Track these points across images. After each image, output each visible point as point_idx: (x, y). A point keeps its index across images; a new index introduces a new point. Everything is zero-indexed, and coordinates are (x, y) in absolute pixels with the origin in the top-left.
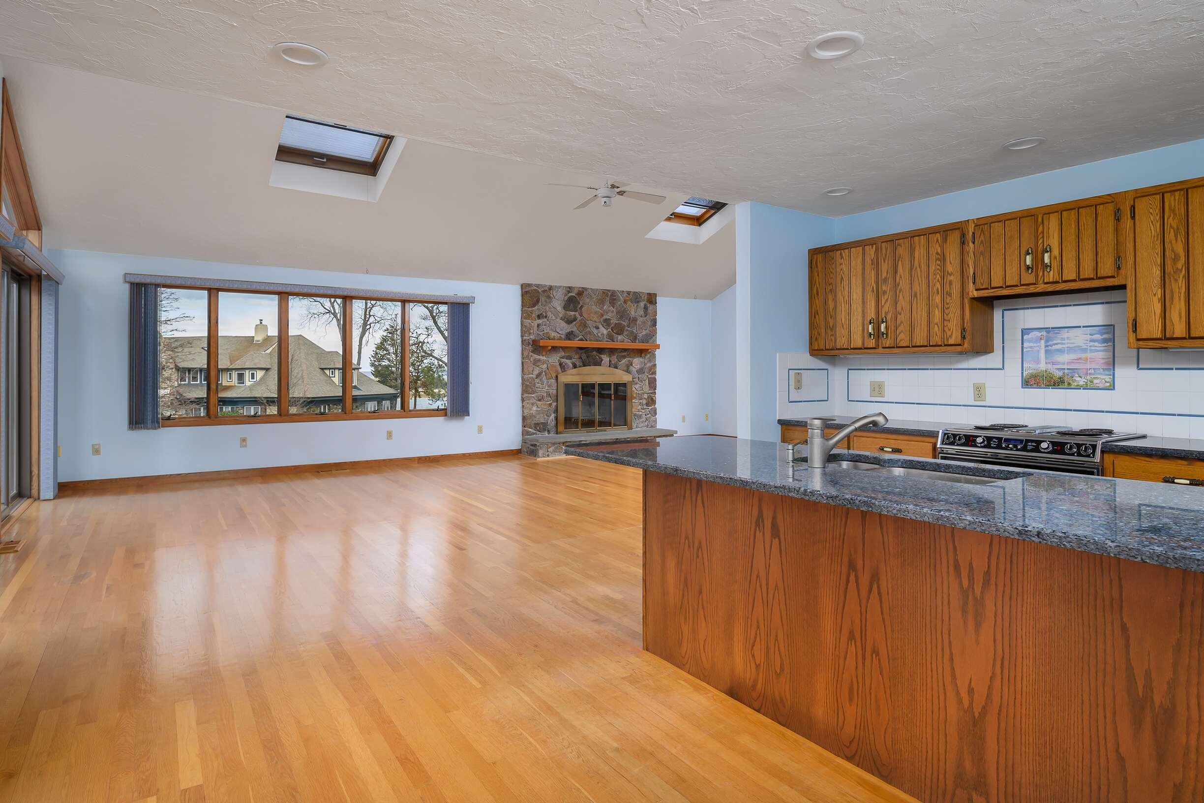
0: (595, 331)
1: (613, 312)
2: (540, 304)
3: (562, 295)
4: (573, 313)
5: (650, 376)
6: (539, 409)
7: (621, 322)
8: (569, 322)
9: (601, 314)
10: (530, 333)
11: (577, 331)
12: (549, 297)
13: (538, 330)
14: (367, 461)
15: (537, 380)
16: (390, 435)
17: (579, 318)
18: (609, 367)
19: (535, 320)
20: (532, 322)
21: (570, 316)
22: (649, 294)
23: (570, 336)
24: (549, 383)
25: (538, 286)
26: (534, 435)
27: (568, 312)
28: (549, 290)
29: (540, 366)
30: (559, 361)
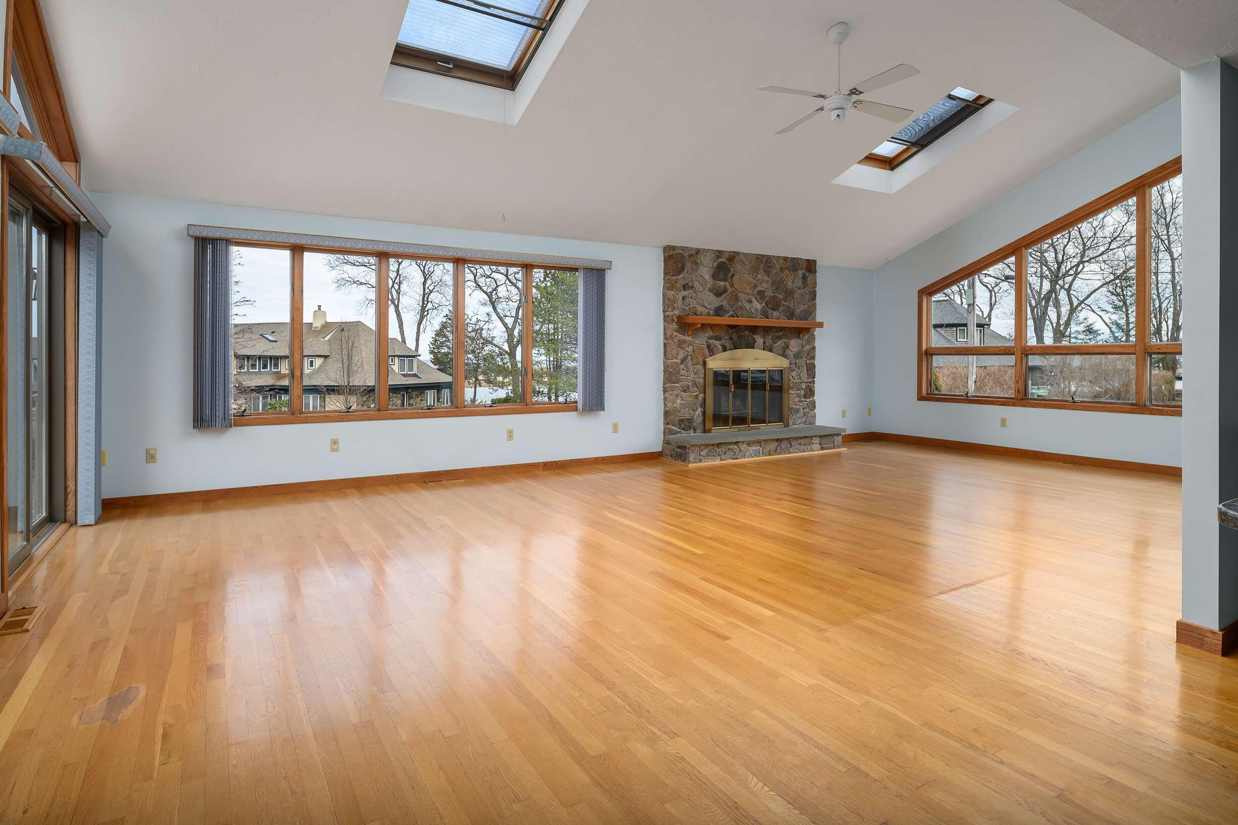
0: (747, 306)
1: (767, 282)
2: (686, 270)
3: (711, 260)
4: (723, 283)
5: (808, 361)
6: (683, 402)
7: (777, 295)
8: (718, 294)
9: (755, 284)
10: (674, 308)
11: (728, 306)
12: (696, 263)
13: (683, 304)
14: (483, 468)
15: (682, 367)
16: (510, 435)
17: (730, 289)
18: (763, 350)
19: (680, 291)
20: (677, 294)
21: (720, 287)
22: (808, 261)
23: (719, 311)
24: (695, 370)
25: (683, 248)
26: (678, 435)
27: (716, 282)
28: (696, 254)
29: (686, 349)
30: (707, 342)
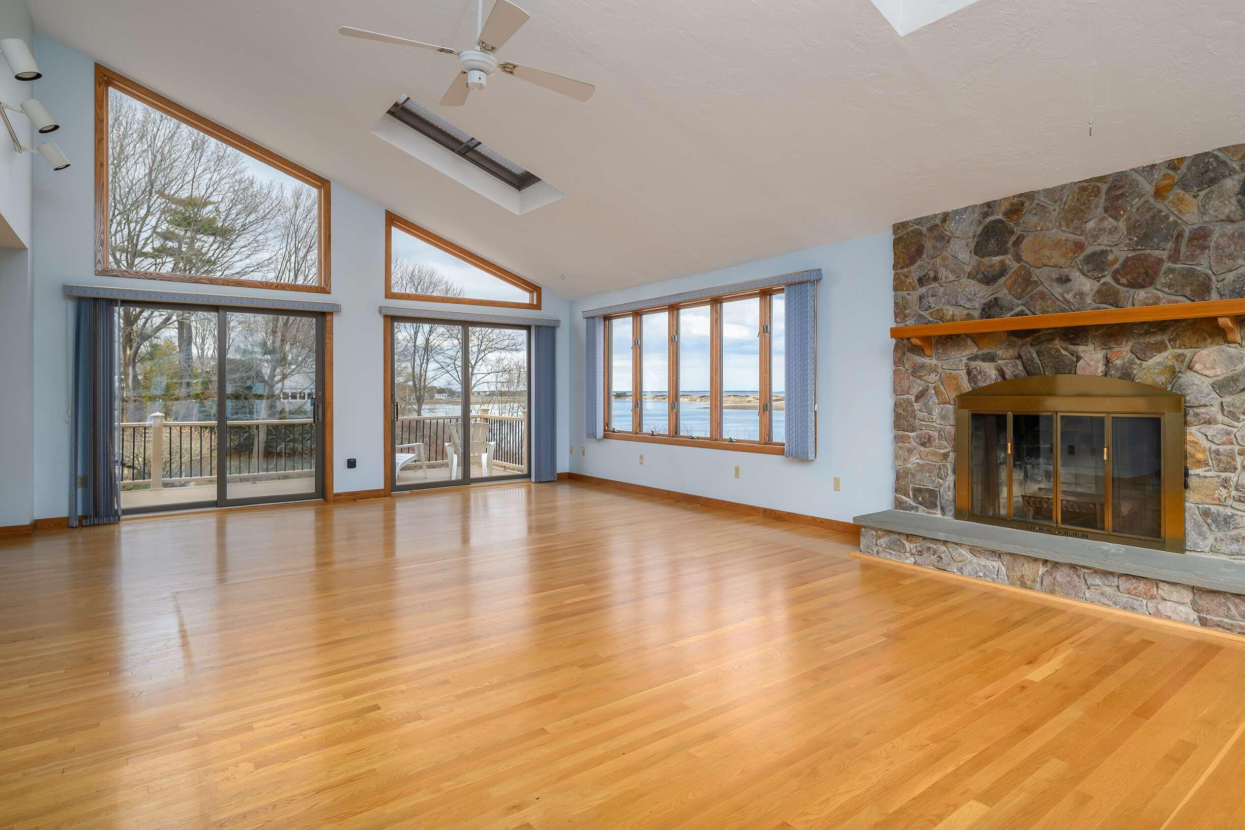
1: (1113, 231)
2: (924, 256)
3: (971, 224)
4: (999, 258)
6: (921, 462)
7: (1148, 251)
8: (989, 279)
9: (1077, 243)
10: (905, 316)
11: (1009, 297)
13: (920, 308)
15: (917, 406)
17: (1013, 266)
18: (1103, 375)
19: (914, 289)
20: (909, 294)
21: (990, 266)
23: (990, 309)
24: (944, 412)
25: (919, 221)
26: (913, 512)
27: (986, 259)
28: (942, 223)
29: (924, 378)
30: (967, 365)
